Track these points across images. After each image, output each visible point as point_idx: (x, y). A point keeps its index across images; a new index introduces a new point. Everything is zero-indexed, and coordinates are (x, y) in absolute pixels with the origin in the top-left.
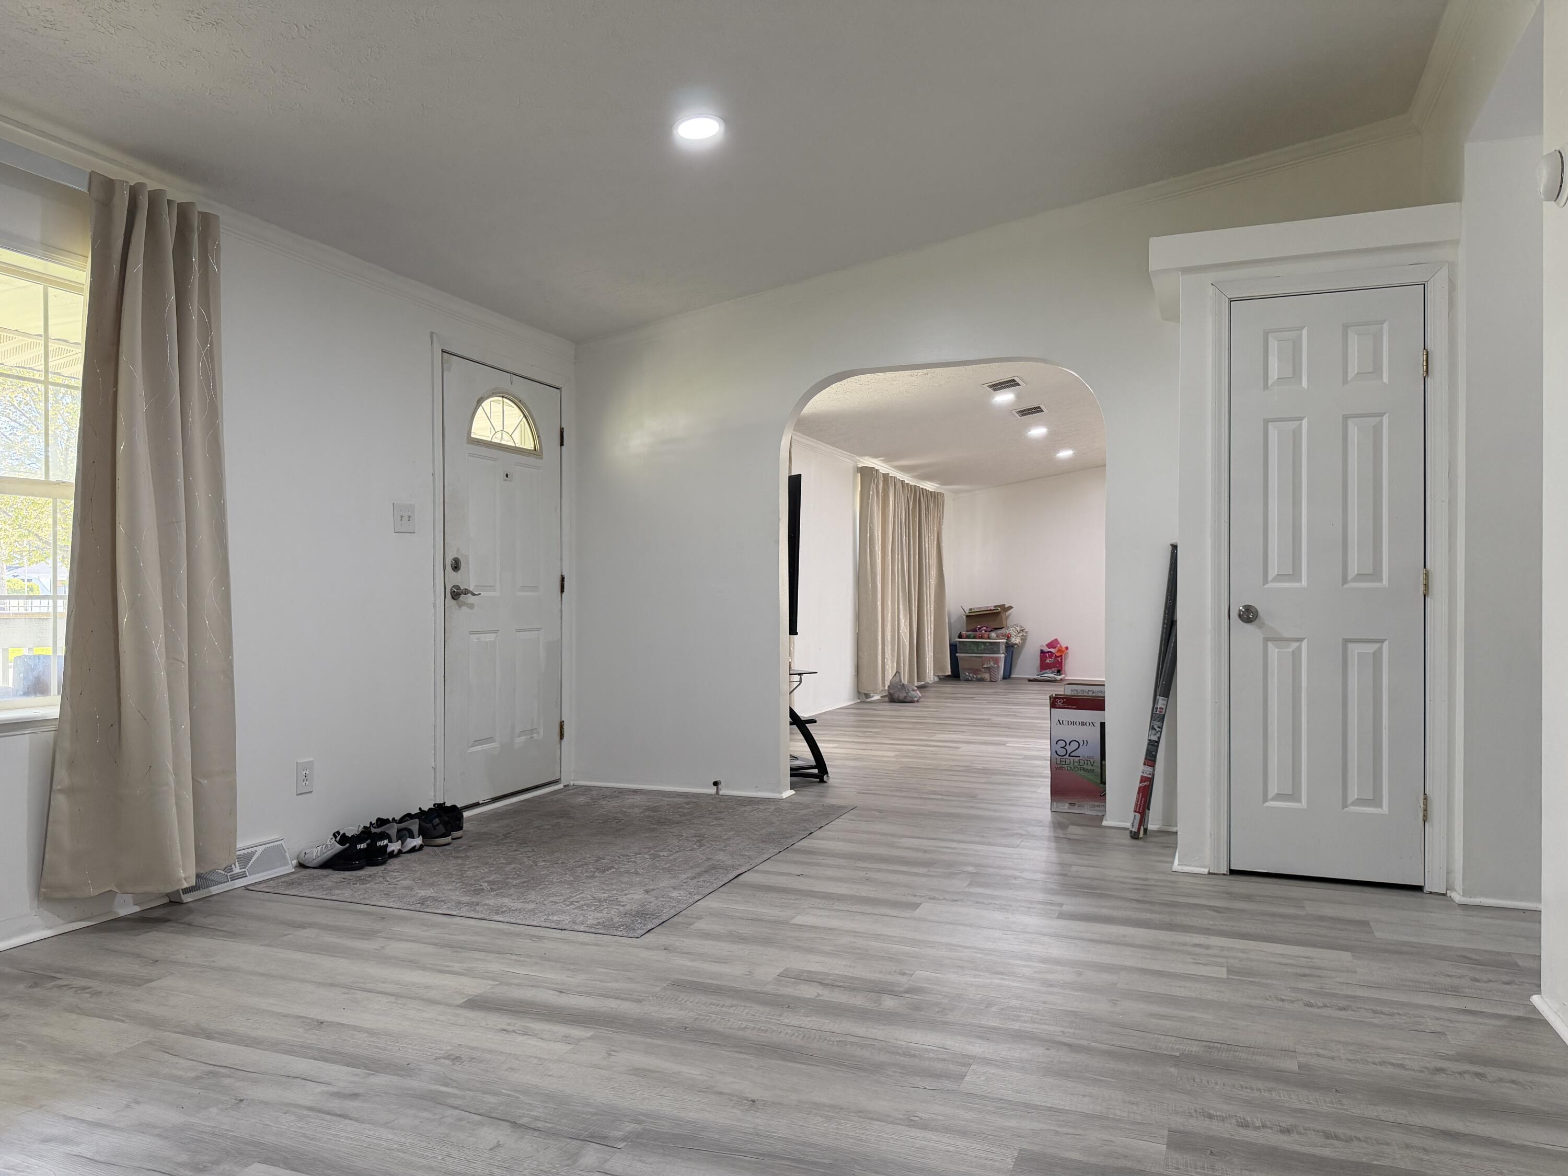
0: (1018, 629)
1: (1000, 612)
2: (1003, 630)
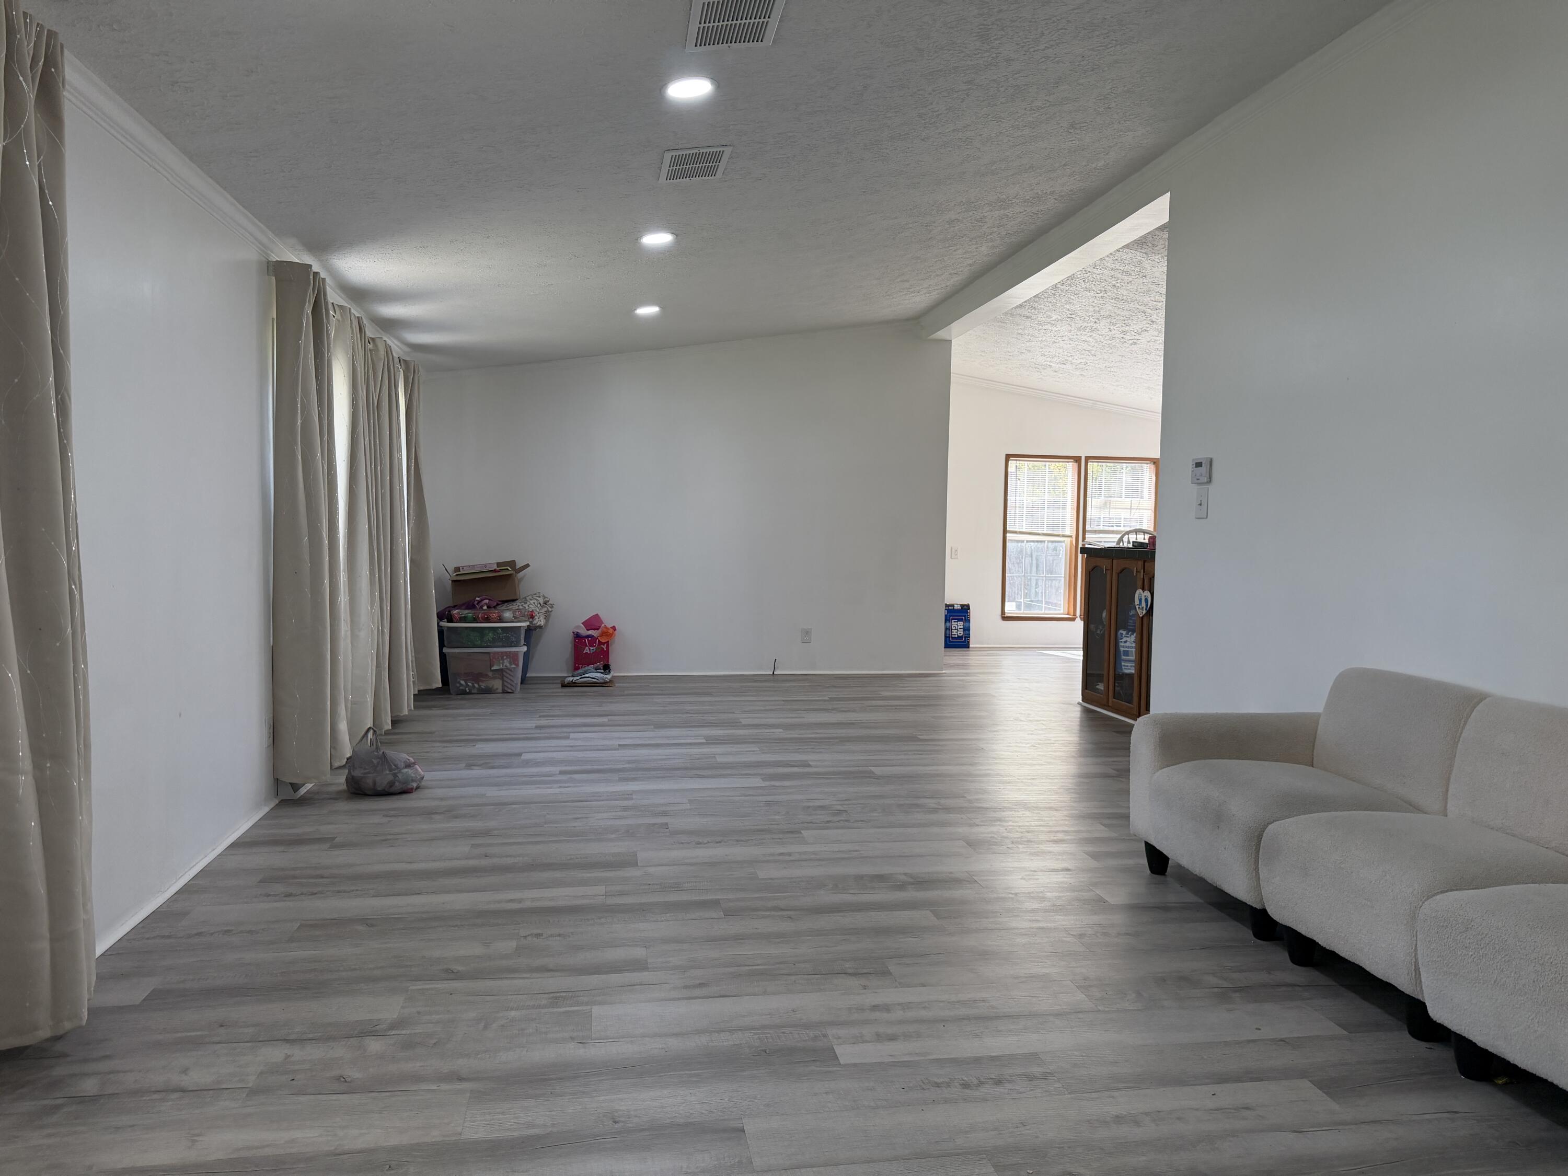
0: (541, 601)
1: (510, 575)
2: (518, 603)
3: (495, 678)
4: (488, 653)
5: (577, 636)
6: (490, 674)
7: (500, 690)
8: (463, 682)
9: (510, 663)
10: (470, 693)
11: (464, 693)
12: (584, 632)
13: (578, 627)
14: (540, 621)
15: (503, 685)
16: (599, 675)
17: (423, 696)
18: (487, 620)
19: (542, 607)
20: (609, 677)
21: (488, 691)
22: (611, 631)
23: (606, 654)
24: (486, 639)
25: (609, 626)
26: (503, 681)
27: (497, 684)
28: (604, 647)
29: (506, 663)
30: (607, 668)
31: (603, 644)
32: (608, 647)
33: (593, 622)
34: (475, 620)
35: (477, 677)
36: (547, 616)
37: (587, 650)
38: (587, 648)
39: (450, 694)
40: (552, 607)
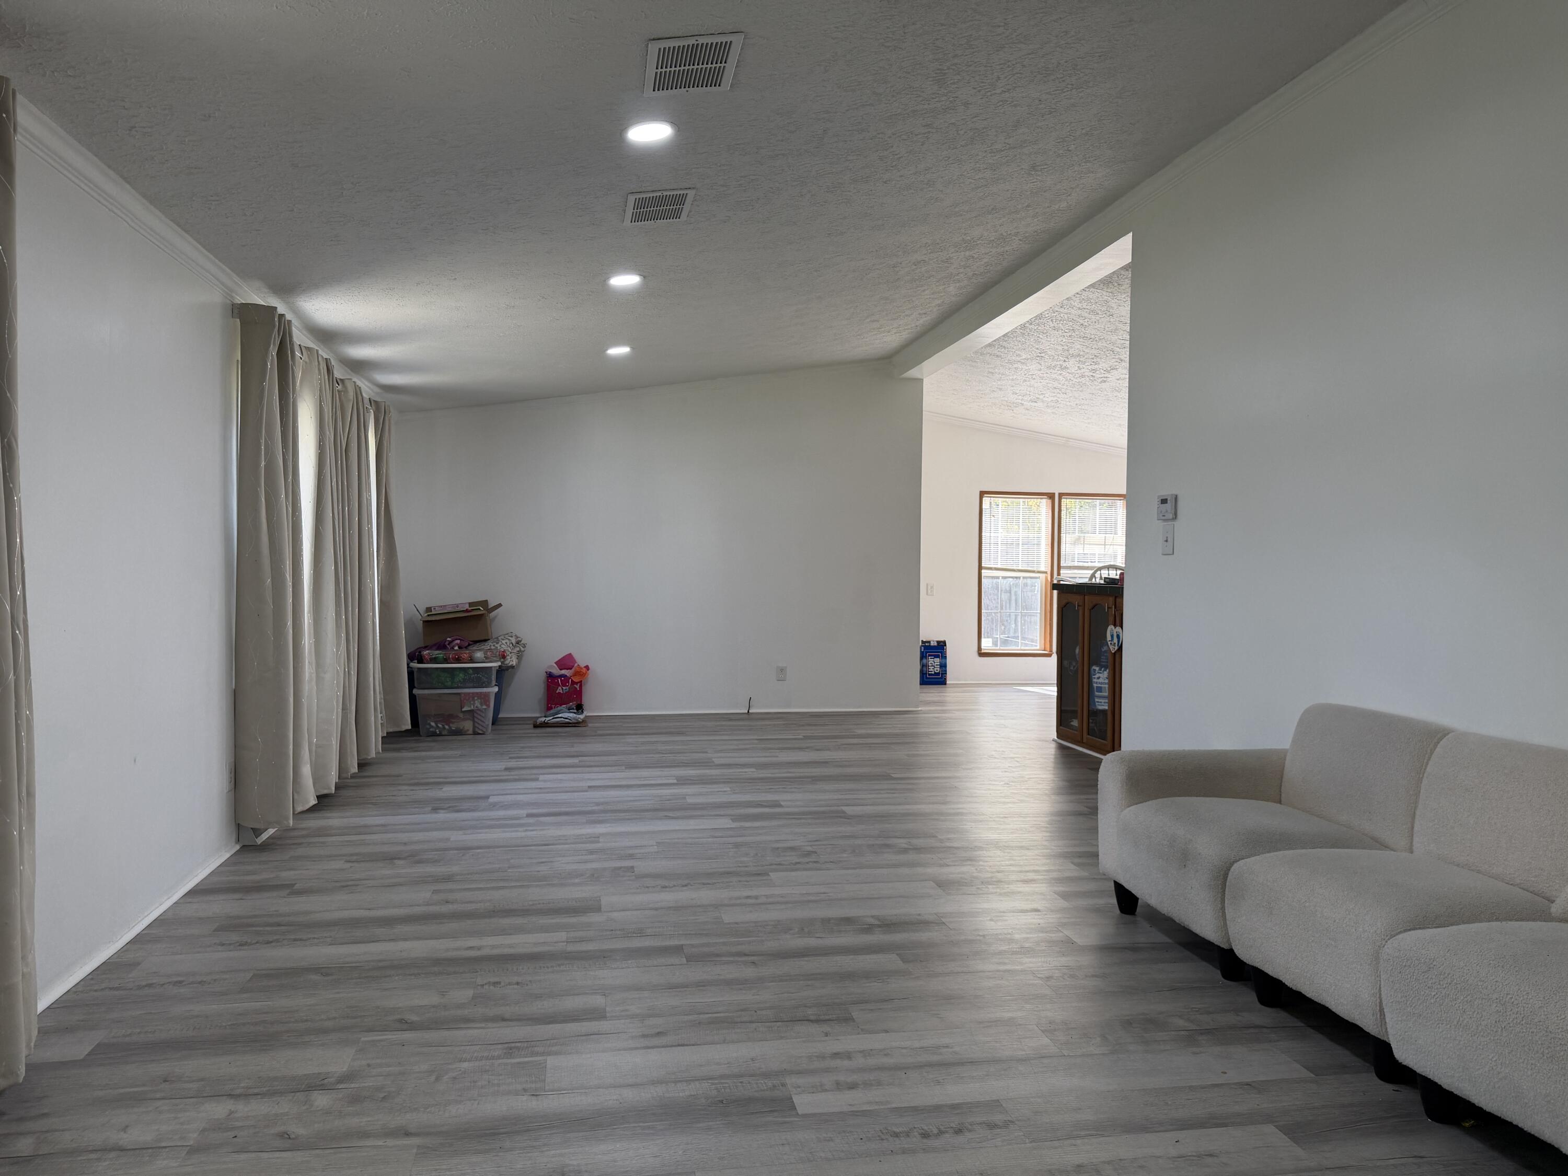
0: (513, 640)
1: (482, 615)
2: (490, 643)
3: (465, 719)
4: (459, 694)
5: (550, 676)
6: (461, 715)
7: (471, 732)
8: (433, 724)
9: (481, 704)
10: (440, 735)
11: (434, 734)
12: (556, 671)
13: (551, 667)
14: (512, 660)
15: (474, 727)
16: (571, 715)
17: (392, 739)
18: (458, 660)
19: (515, 647)
20: (582, 717)
21: (459, 732)
22: (584, 670)
23: (579, 694)
24: (457, 680)
25: (583, 665)
26: (474, 721)
27: (468, 725)
28: (578, 687)
29: (477, 704)
30: (580, 708)
31: (577, 683)
32: (581, 687)
33: (566, 662)
34: (446, 661)
35: (448, 718)
36: (520, 656)
37: (560, 690)
38: (560, 688)
39: (421, 736)
40: (524, 647)
